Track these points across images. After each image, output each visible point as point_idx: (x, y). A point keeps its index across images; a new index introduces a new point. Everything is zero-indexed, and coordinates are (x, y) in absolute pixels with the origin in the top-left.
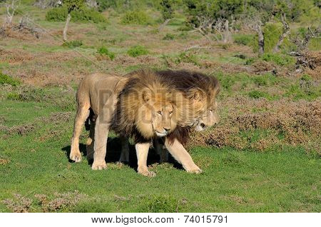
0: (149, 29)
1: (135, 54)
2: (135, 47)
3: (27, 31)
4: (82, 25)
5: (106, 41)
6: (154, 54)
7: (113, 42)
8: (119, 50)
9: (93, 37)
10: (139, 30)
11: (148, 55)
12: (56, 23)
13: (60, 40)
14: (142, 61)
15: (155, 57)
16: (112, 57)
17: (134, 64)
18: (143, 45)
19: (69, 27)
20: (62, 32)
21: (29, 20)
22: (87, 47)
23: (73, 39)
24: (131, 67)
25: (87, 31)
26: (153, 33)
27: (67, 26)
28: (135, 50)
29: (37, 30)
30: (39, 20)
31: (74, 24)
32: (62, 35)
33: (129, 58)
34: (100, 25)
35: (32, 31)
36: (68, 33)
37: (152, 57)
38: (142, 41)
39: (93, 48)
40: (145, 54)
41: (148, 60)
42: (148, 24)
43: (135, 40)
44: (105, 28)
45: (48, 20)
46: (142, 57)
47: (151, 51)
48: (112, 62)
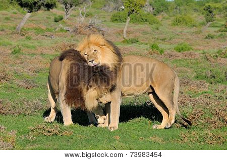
0: (194, 29)
1: (180, 50)
2: (181, 44)
3: (95, 30)
4: (140, 25)
5: (158, 39)
6: (196, 50)
7: (164, 40)
8: (168, 46)
9: (148, 36)
10: (186, 31)
11: (191, 51)
12: (119, 23)
13: (121, 37)
14: (186, 56)
15: (197, 53)
16: (162, 52)
17: (179, 58)
18: (188, 43)
19: (128, 27)
20: (123, 31)
21: (97, 22)
22: (142, 44)
23: (131, 37)
24: (176, 60)
25: (143, 30)
26: (197, 33)
27: (126, 26)
28: (180, 47)
29: (103, 29)
30: (105, 21)
31: (133, 25)
32: (123, 33)
33: (176, 53)
34: (154, 26)
35: (99, 30)
36: (128, 32)
37: (193, 52)
38: (188, 40)
39: (146, 44)
40: (188, 50)
41: (191, 55)
42: (194, 26)
43: (182, 39)
44: (157, 29)
45: (113, 21)
46: (186, 52)
47: (194, 47)
48: (161, 56)
